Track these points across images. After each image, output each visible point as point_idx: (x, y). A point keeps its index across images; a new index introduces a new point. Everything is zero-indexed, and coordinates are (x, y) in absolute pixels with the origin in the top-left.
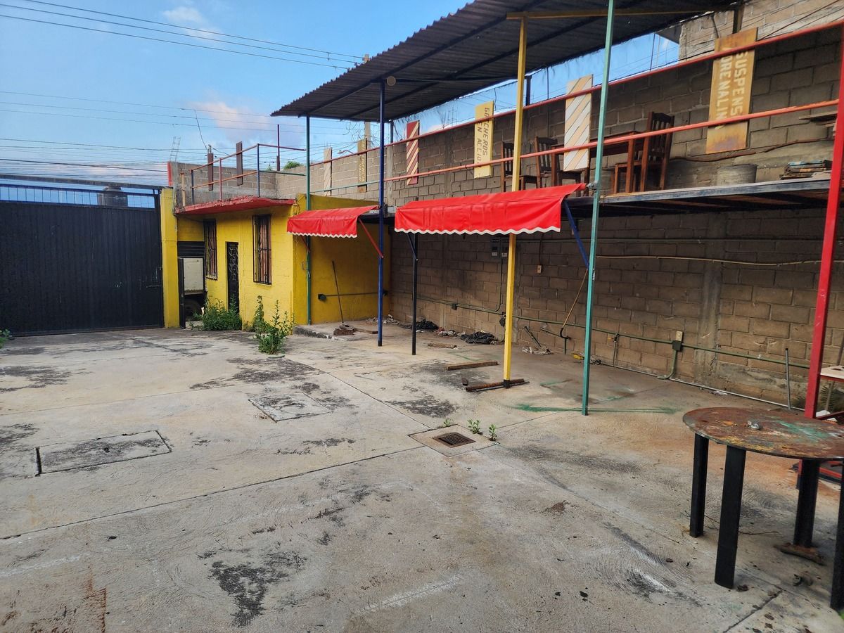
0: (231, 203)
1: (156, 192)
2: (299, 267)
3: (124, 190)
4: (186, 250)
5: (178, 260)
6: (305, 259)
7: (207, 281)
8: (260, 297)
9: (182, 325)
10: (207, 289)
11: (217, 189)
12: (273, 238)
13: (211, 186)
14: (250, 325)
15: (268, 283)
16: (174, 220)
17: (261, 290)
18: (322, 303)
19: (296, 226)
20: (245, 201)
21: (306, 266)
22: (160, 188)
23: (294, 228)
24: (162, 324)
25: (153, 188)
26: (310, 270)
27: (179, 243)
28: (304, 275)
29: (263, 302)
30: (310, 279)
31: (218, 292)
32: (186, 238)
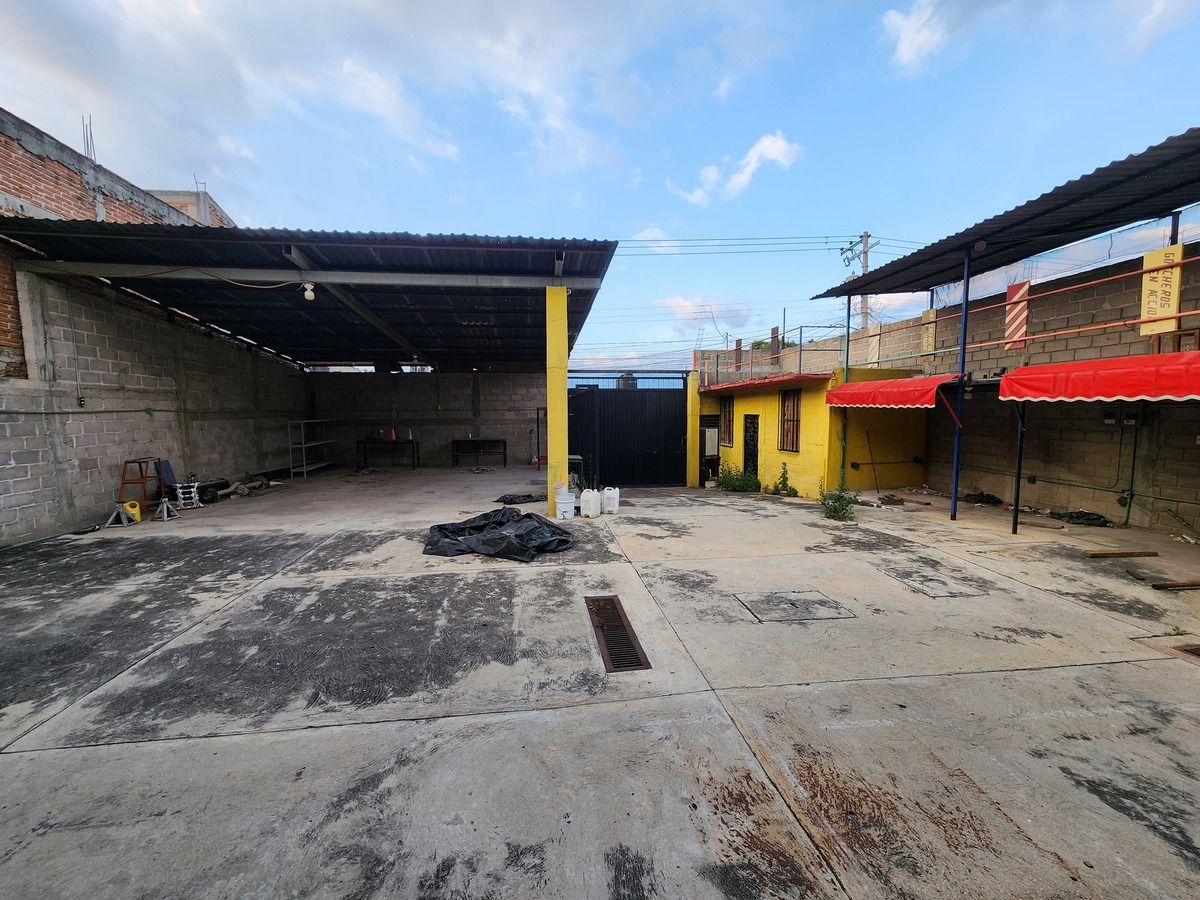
0: (766, 381)
1: (685, 375)
2: (834, 438)
3: (635, 375)
4: (707, 422)
5: (700, 430)
6: (840, 428)
7: (721, 448)
8: (785, 464)
9: (702, 485)
10: (720, 455)
11: (745, 369)
12: (803, 411)
13: (738, 368)
14: (771, 487)
15: (797, 451)
16: (698, 397)
17: (786, 457)
18: (855, 471)
19: (838, 398)
20: (786, 378)
21: (841, 436)
22: (687, 373)
23: (835, 400)
24: (685, 484)
25: (682, 372)
26: (844, 439)
27: (701, 416)
28: (838, 444)
29: (787, 469)
30: (844, 449)
31: (733, 458)
32: (706, 412)
